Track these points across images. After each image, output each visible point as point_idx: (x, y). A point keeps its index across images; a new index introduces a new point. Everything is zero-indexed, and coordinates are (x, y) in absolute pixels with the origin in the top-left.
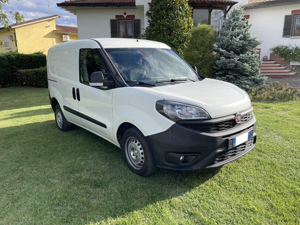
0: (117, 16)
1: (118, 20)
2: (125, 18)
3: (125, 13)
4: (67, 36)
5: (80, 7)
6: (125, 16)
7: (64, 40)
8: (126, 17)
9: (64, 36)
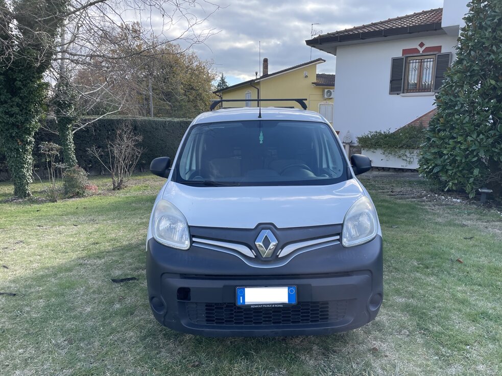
0: (405, 51)
1: (407, 57)
2: (421, 52)
3: (422, 45)
5: (341, 43)
6: (421, 50)
8: (423, 52)
9: (326, 90)
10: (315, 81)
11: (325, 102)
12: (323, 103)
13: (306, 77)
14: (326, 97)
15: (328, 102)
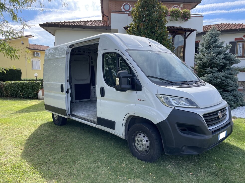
5: (60, 28)
9: (35, 53)
10: (28, 47)
11: (35, 58)
12: (34, 59)
13: (23, 44)
14: (36, 56)
15: (37, 59)
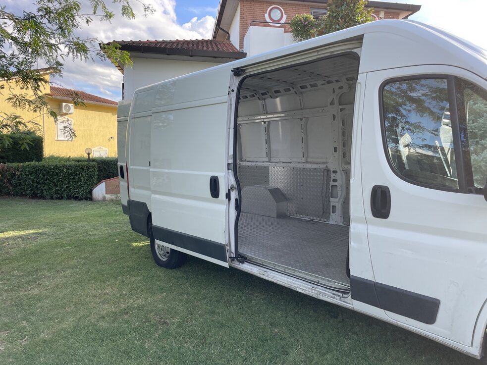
4: (70, 105)
5: (144, 54)
7: (64, 111)
9: (64, 104)
10: (49, 92)
15: (66, 117)
